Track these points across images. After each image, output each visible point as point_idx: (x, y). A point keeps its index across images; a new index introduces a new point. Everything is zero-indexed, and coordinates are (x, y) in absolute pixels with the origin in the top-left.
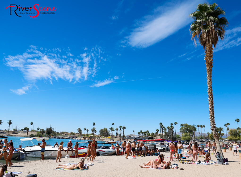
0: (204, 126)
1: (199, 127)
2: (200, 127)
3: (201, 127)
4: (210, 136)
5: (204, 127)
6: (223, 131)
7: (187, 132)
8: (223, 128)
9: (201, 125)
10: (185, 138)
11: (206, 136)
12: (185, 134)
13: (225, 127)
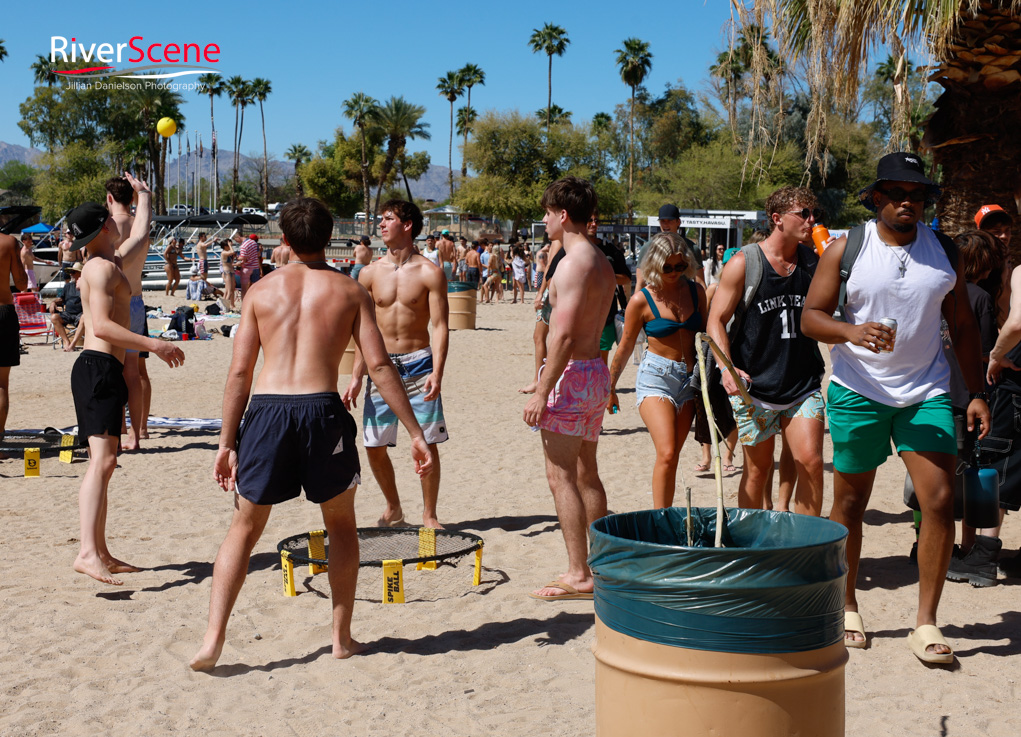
0: (262, 89)
1: (217, 91)
2: (225, 94)
3: (231, 93)
4: (311, 182)
5: (263, 96)
6: (425, 136)
7: (89, 138)
8: (421, 111)
9: (237, 81)
10: (68, 189)
11: (277, 182)
12: (71, 149)
13: (445, 98)
